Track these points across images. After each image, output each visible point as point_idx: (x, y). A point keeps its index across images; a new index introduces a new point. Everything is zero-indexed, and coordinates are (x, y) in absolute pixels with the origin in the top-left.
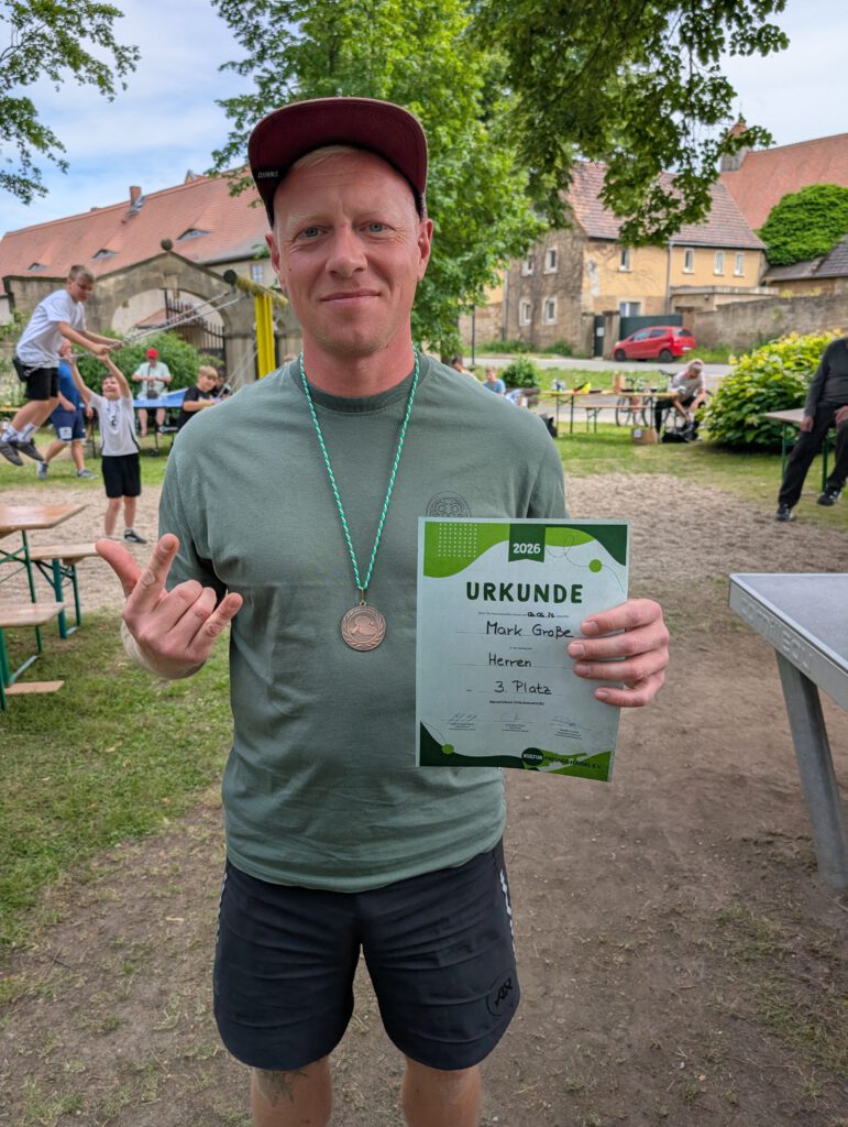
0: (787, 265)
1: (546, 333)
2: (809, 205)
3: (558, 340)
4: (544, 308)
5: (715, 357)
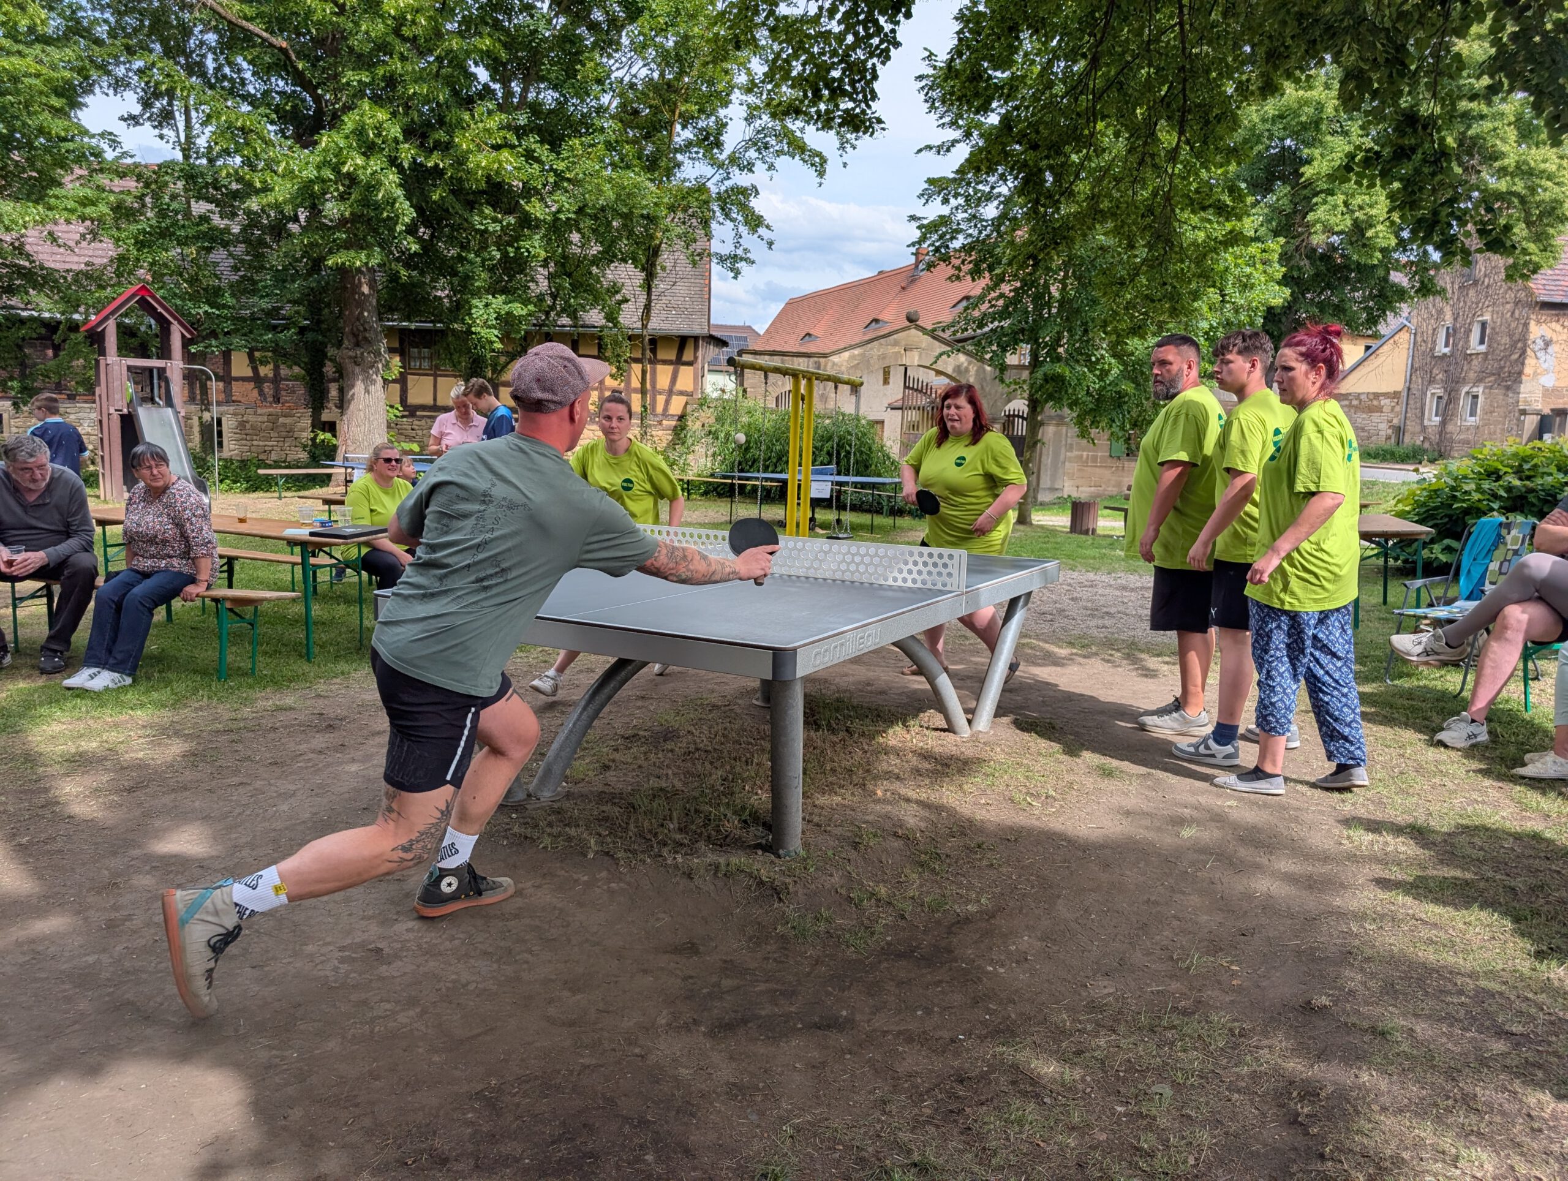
1: (1462, 436)
4: (1464, 403)
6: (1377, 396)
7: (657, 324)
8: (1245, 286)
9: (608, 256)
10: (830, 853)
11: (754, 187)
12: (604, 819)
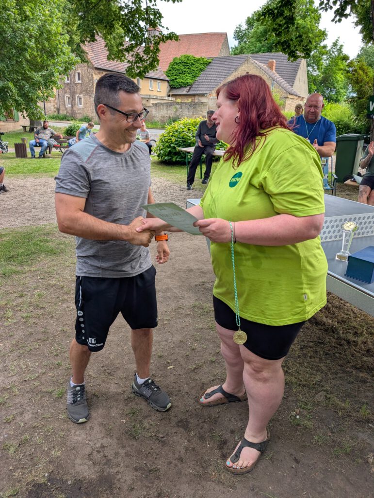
0: (177, 88)
1: (79, 112)
2: (184, 63)
3: (85, 115)
4: (77, 100)
5: (153, 126)
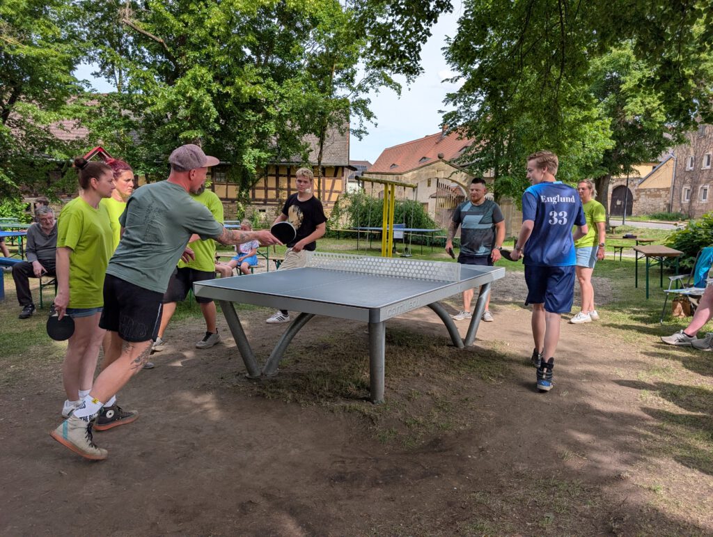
1: (700, 208)
4: (700, 193)
6: (658, 190)
7: (324, 161)
8: (594, 140)
9: (304, 131)
10: (397, 402)
11: (369, 99)
12: (295, 385)
